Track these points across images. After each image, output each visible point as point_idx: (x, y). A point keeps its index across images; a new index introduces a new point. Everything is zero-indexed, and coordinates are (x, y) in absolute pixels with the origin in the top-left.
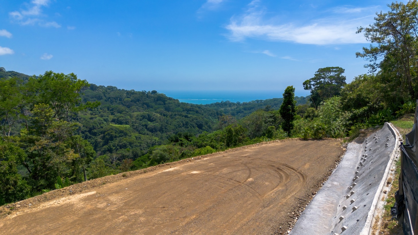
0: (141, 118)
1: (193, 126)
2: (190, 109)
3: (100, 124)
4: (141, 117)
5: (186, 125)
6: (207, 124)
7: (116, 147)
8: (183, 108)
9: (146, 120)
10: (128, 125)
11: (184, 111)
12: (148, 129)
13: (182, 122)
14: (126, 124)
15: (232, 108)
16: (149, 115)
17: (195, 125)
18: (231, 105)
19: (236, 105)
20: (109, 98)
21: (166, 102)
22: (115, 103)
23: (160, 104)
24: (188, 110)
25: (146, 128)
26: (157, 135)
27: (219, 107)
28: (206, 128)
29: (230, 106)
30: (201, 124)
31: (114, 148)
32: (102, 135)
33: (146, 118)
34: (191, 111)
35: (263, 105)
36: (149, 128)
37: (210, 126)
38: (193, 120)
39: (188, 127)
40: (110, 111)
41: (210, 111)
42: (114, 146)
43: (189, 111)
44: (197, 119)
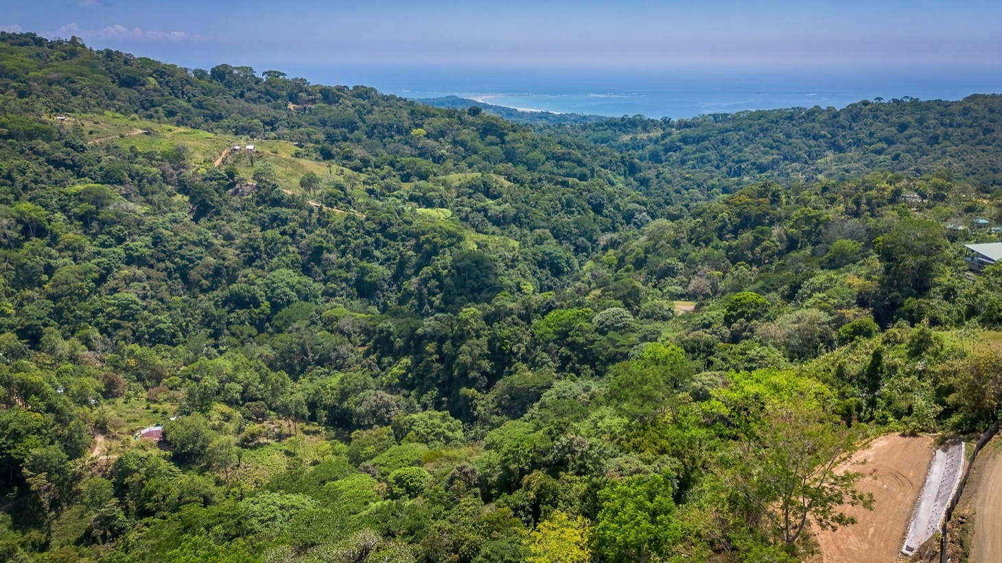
0: (471, 191)
1: (583, 209)
2: (563, 154)
3: (399, 214)
4: (470, 188)
5: (568, 206)
6: (611, 201)
7: (450, 271)
8: (545, 153)
9: (481, 195)
10: (447, 208)
11: (547, 159)
12: (490, 219)
13: (560, 200)
14: (442, 205)
15: (651, 135)
16: (485, 183)
17: (587, 206)
18: (646, 125)
19: (661, 125)
20: (375, 126)
21: (507, 138)
22: (390, 139)
23: (492, 144)
24: (559, 156)
25: (485, 216)
26: (511, 232)
27: (618, 133)
28: (610, 211)
29: (645, 129)
30: (600, 203)
31: (445, 272)
32: (413, 242)
33: (479, 191)
34: (564, 159)
35: (731, 131)
36: (491, 217)
37: (619, 206)
38: (581, 194)
39: (573, 212)
40: (398, 170)
41: (605, 155)
42: (444, 268)
43: (561, 160)
44: (589, 191)
